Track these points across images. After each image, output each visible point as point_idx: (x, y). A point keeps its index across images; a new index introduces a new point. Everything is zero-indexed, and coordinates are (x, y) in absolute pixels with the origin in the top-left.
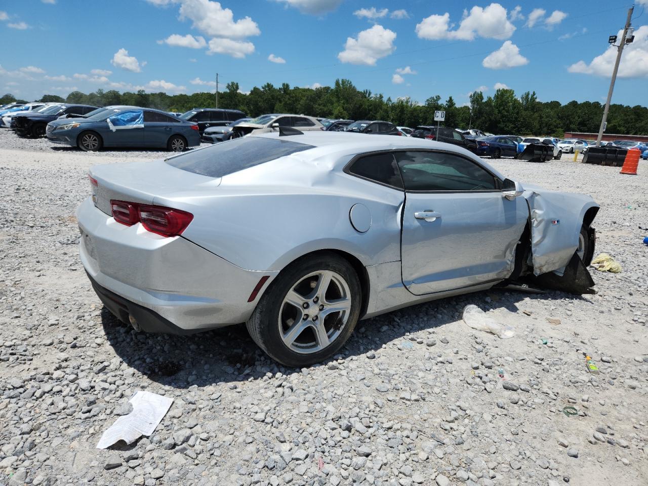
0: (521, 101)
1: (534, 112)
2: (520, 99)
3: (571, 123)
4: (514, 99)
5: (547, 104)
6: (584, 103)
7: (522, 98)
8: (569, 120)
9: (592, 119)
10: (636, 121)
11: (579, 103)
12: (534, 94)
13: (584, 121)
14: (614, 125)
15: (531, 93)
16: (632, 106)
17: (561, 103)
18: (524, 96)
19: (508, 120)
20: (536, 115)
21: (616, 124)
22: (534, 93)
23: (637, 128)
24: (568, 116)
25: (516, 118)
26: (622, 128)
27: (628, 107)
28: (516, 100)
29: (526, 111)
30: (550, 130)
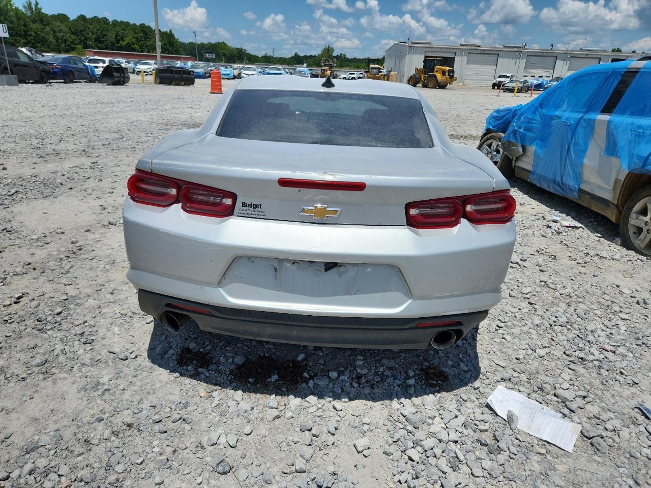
0: (23, 10)
1: (45, 26)
2: (21, 8)
3: (87, 39)
4: (14, 8)
5: (53, 16)
6: (93, 18)
7: (24, 7)
8: (84, 36)
9: (105, 35)
10: (146, 39)
11: (88, 17)
12: (37, 4)
13: (99, 38)
14: (128, 43)
15: (33, 2)
16: (138, 24)
17: (69, 16)
18: (26, 5)
19: (17, 34)
20: (48, 29)
21: (130, 42)
22: (36, 2)
23: (148, 46)
24: (81, 32)
25: (26, 32)
26: (136, 46)
27: (134, 25)
28: (17, 9)
29: (34, 23)
30: (68, 46)
